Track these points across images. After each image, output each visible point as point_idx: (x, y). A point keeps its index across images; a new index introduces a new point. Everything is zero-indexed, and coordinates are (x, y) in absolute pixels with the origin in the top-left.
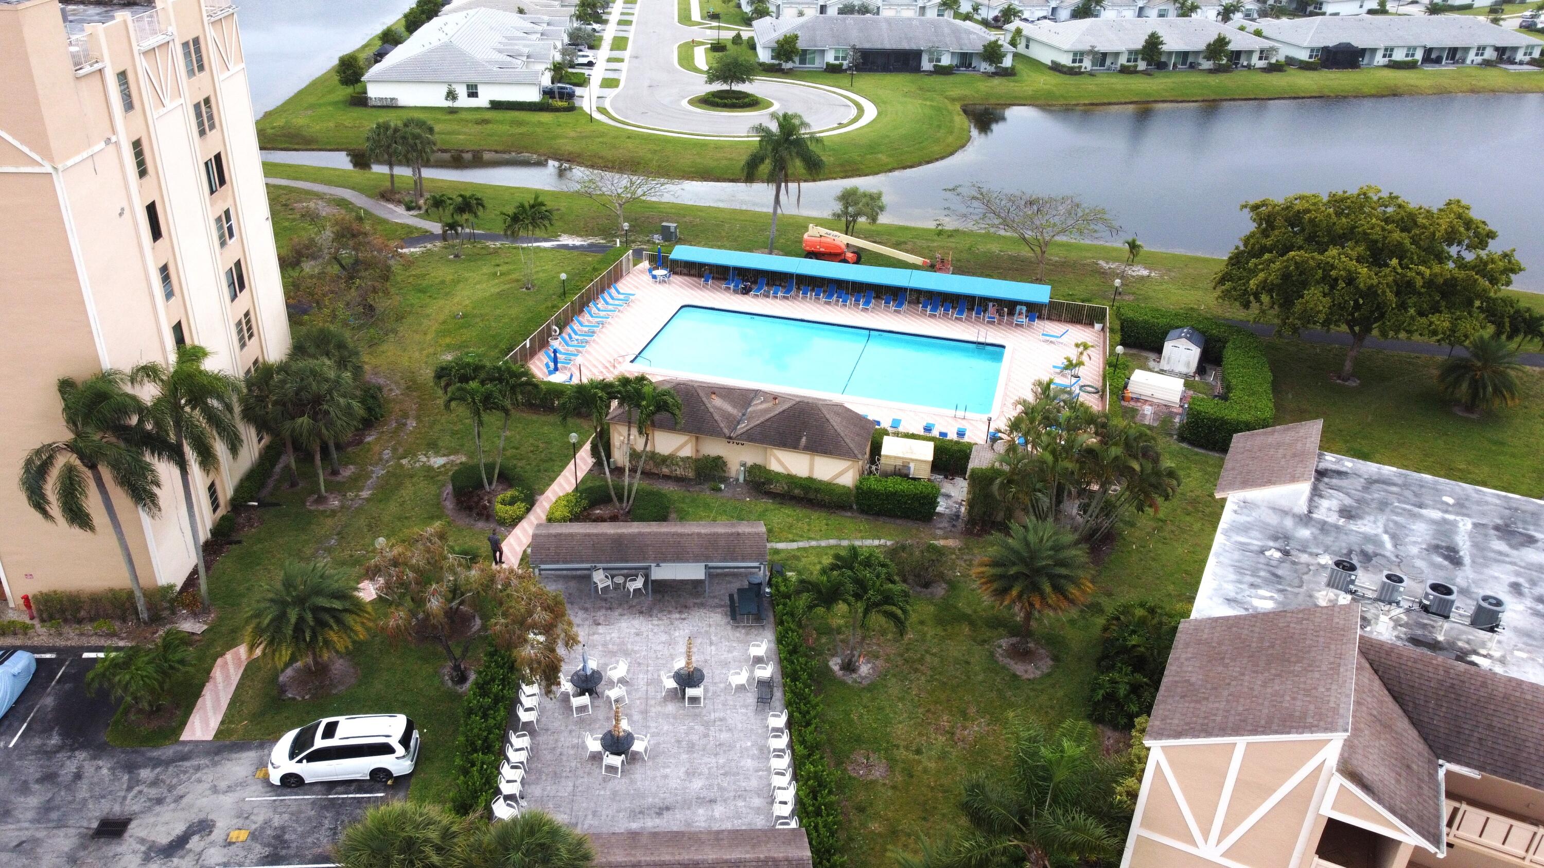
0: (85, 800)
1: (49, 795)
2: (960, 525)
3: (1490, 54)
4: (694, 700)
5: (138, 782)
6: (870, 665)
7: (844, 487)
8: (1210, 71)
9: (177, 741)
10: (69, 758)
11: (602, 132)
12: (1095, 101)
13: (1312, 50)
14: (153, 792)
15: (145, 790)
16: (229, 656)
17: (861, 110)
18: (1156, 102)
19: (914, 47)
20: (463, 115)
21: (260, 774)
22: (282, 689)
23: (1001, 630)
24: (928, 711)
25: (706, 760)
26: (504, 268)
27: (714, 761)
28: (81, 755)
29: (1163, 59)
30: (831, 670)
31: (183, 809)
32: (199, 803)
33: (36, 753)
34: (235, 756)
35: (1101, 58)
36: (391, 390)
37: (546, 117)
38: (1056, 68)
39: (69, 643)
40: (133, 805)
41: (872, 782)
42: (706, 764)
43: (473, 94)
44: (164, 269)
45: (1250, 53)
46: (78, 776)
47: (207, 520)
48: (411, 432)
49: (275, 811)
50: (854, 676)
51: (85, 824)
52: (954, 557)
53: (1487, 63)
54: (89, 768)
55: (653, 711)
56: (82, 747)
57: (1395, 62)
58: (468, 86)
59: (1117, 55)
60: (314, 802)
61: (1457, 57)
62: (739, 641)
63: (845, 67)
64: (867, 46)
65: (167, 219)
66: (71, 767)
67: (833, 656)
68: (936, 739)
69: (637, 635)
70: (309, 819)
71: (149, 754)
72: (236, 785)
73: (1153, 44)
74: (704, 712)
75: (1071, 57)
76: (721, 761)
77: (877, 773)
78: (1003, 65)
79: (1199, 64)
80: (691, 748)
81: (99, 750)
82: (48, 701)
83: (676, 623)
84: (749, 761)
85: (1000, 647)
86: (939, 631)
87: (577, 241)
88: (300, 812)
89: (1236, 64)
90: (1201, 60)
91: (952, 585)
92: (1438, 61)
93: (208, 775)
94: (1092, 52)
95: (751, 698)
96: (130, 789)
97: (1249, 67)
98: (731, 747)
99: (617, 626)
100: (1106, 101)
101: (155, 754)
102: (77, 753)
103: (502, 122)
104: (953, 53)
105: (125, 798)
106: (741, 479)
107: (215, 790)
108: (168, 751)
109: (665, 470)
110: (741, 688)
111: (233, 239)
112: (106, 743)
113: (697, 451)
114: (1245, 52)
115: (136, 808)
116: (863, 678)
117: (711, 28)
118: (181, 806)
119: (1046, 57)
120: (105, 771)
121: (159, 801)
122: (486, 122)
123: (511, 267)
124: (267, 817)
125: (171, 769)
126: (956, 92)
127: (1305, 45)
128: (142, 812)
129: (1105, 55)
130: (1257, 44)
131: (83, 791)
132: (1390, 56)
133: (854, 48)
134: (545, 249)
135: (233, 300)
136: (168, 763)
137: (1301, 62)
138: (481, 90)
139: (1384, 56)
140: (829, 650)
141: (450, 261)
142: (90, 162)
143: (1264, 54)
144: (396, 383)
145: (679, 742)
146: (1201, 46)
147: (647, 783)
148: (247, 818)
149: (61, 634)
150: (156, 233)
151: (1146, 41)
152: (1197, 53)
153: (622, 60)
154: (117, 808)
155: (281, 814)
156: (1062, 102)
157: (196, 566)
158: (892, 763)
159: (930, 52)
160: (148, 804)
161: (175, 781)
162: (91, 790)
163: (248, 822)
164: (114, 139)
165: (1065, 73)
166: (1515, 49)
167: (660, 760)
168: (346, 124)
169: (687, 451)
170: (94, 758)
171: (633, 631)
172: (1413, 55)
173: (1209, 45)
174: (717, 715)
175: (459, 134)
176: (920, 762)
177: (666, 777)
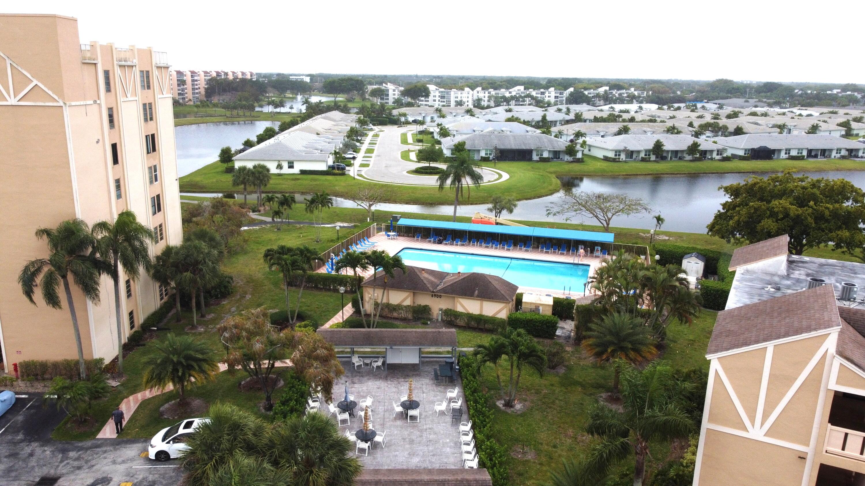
0: (33, 467)
1: (11, 464)
2: (571, 341)
3: (844, 153)
4: (413, 418)
5: (67, 458)
6: (521, 405)
7: (501, 319)
8: (691, 161)
9: (94, 438)
10: (28, 445)
11: (359, 184)
12: (628, 174)
13: (746, 150)
14: (76, 463)
15: (71, 462)
16: (131, 398)
17: (500, 176)
18: (663, 174)
19: (528, 147)
20: (285, 177)
21: (143, 455)
22: (162, 414)
23: (601, 389)
24: (559, 427)
25: (421, 448)
26: (305, 234)
27: (426, 448)
28: (35, 445)
29: (665, 154)
30: (498, 406)
31: (93, 472)
32: (103, 469)
33: (8, 443)
34: (128, 446)
35: (630, 154)
36: (238, 283)
37: (330, 178)
38: (606, 159)
39: (37, 391)
40: (62, 469)
41: (526, 461)
42: (421, 450)
43: (291, 166)
44: (118, 181)
45: (711, 151)
46: (31, 455)
47: (127, 332)
48: (248, 300)
49: (150, 473)
50: (512, 409)
51: (32, 479)
52: (569, 355)
53: (843, 157)
54: (38, 451)
55: (388, 424)
56: (36, 440)
57: (792, 156)
58: (289, 162)
59: (639, 152)
60: (174, 469)
61: (826, 155)
62: (440, 392)
63: (491, 159)
64: (502, 147)
65: (122, 155)
66: (28, 450)
67: (498, 400)
68: (566, 441)
69: (378, 388)
70: (171, 477)
71: (76, 445)
72: (128, 460)
73: (658, 146)
74: (419, 425)
75: (614, 153)
76: (431, 449)
77: (530, 456)
78: (577, 157)
79: (684, 157)
80: (412, 442)
81: (45, 442)
82: (20, 418)
83: (402, 383)
84: (448, 449)
85: (601, 397)
86: (563, 389)
87: (345, 225)
88: (166, 474)
89: (705, 157)
90: (685, 155)
91: (569, 368)
92: (816, 156)
93: (111, 456)
94: (626, 151)
95: (448, 419)
96: (62, 461)
97: (712, 159)
98: (437, 442)
99: (366, 384)
100: (635, 173)
101: (80, 444)
102: (32, 444)
103: (306, 180)
104: (549, 151)
105: (58, 466)
106: (440, 319)
107: (114, 462)
108: (89, 443)
109: (395, 315)
110: (442, 413)
111: (157, 182)
112: (51, 439)
113: (414, 303)
114: (709, 151)
115: (64, 471)
116: (517, 411)
117: (418, 145)
118: (92, 470)
119: (600, 154)
120: (48, 452)
121: (79, 468)
122: (298, 179)
123: (308, 234)
124: (145, 476)
125: (89, 452)
126: (552, 170)
127: (742, 147)
128: (67, 474)
129: (632, 152)
130: (715, 147)
131: (33, 462)
132: (789, 153)
133: (496, 148)
134: (328, 227)
135: (153, 215)
136: (87, 449)
137: (740, 156)
138: (296, 164)
139: (786, 154)
140: (496, 397)
141: (275, 231)
142: (84, 107)
143: (719, 152)
144: (242, 280)
145: (404, 439)
146: (685, 148)
147: (384, 459)
148: (132, 476)
149: (32, 386)
150: (116, 161)
151: (654, 145)
152: (682, 151)
153: (371, 157)
154: (52, 472)
155: (154, 474)
156: (611, 174)
157: (117, 356)
158: (538, 452)
159: (537, 150)
160: (72, 469)
161: (90, 458)
162: (38, 462)
163: (132, 478)
164: (98, 102)
165: (611, 161)
166: (857, 150)
167: (393, 447)
168: (223, 180)
169: (408, 302)
170: (42, 446)
171: (375, 386)
172: (801, 153)
173: (689, 147)
174: (428, 426)
175: (283, 184)
176: (556, 452)
177: (396, 456)
